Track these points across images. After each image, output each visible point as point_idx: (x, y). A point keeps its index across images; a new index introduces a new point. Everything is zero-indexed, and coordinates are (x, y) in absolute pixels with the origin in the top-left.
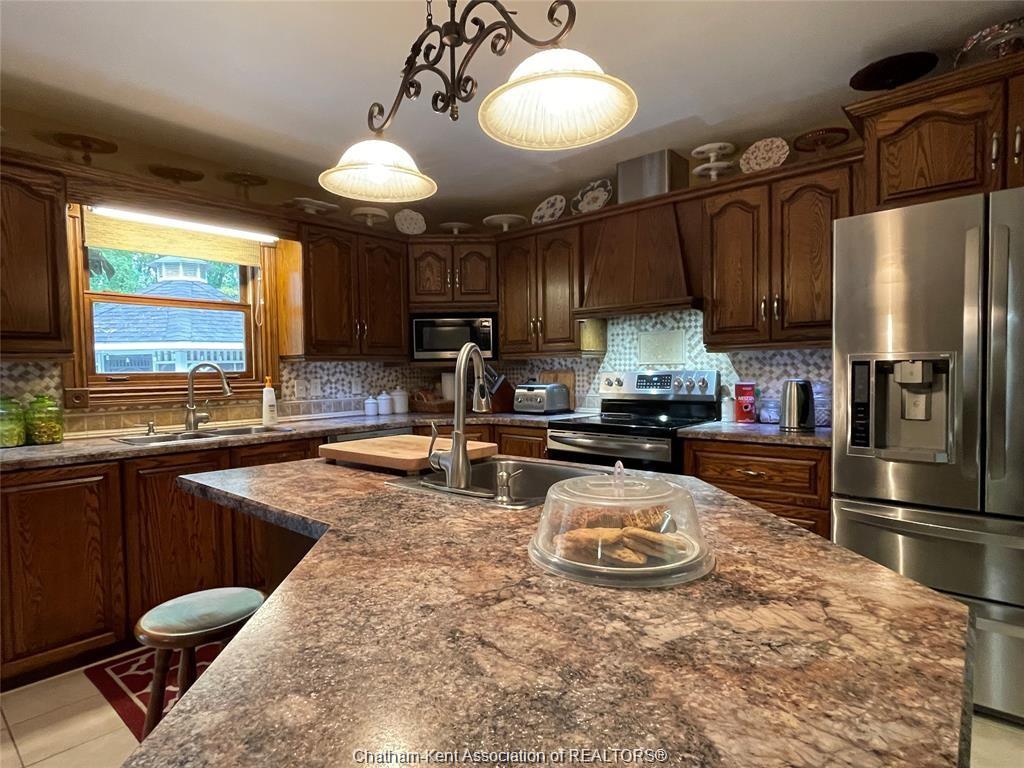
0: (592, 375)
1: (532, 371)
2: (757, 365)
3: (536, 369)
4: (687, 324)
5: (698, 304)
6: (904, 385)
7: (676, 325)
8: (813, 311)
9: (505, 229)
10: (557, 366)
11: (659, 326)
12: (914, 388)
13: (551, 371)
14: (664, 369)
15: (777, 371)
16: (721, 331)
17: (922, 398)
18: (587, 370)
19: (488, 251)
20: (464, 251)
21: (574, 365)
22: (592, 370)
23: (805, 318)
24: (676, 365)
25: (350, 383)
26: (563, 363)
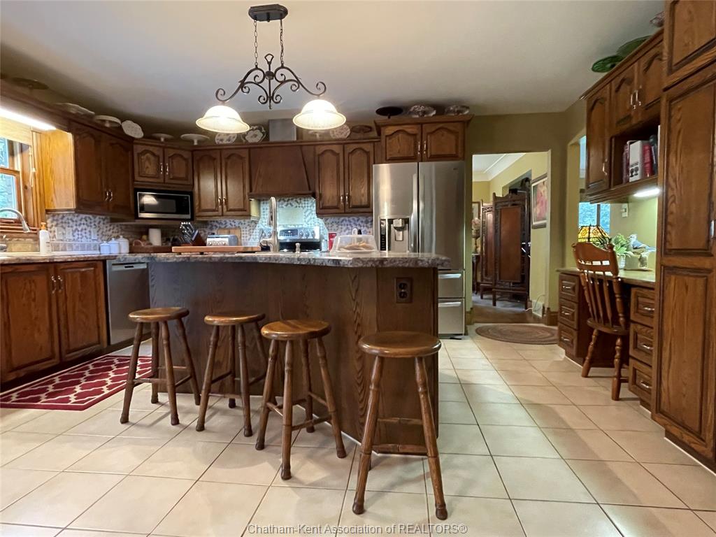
0: (252, 231)
1: (211, 229)
2: (335, 225)
3: (214, 227)
4: (303, 205)
5: (314, 195)
6: (395, 228)
7: (298, 205)
8: (361, 201)
9: (196, 143)
10: (229, 226)
11: (289, 205)
12: (398, 229)
13: (225, 228)
14: (293, 227)
15: (344, 228)
16: (324, 208)
17: (401, 232)
18: (248, 228)
19: (187, 155)
20: (171, 152)
21: (240, 225)
22: (252, 228)
23: (359, 204)
24: (298, 225)
25: (90, 232)
26: (233, 224)
